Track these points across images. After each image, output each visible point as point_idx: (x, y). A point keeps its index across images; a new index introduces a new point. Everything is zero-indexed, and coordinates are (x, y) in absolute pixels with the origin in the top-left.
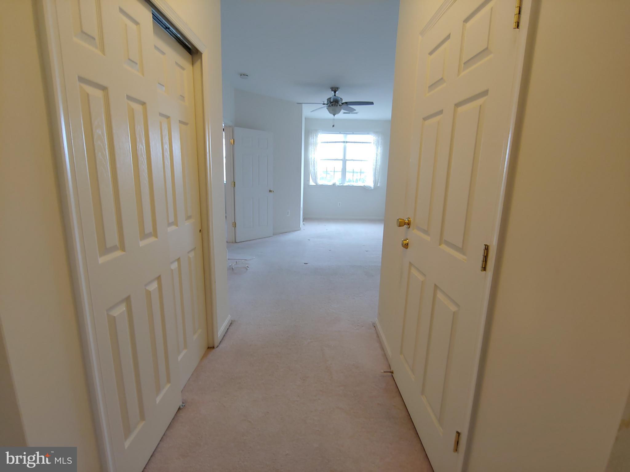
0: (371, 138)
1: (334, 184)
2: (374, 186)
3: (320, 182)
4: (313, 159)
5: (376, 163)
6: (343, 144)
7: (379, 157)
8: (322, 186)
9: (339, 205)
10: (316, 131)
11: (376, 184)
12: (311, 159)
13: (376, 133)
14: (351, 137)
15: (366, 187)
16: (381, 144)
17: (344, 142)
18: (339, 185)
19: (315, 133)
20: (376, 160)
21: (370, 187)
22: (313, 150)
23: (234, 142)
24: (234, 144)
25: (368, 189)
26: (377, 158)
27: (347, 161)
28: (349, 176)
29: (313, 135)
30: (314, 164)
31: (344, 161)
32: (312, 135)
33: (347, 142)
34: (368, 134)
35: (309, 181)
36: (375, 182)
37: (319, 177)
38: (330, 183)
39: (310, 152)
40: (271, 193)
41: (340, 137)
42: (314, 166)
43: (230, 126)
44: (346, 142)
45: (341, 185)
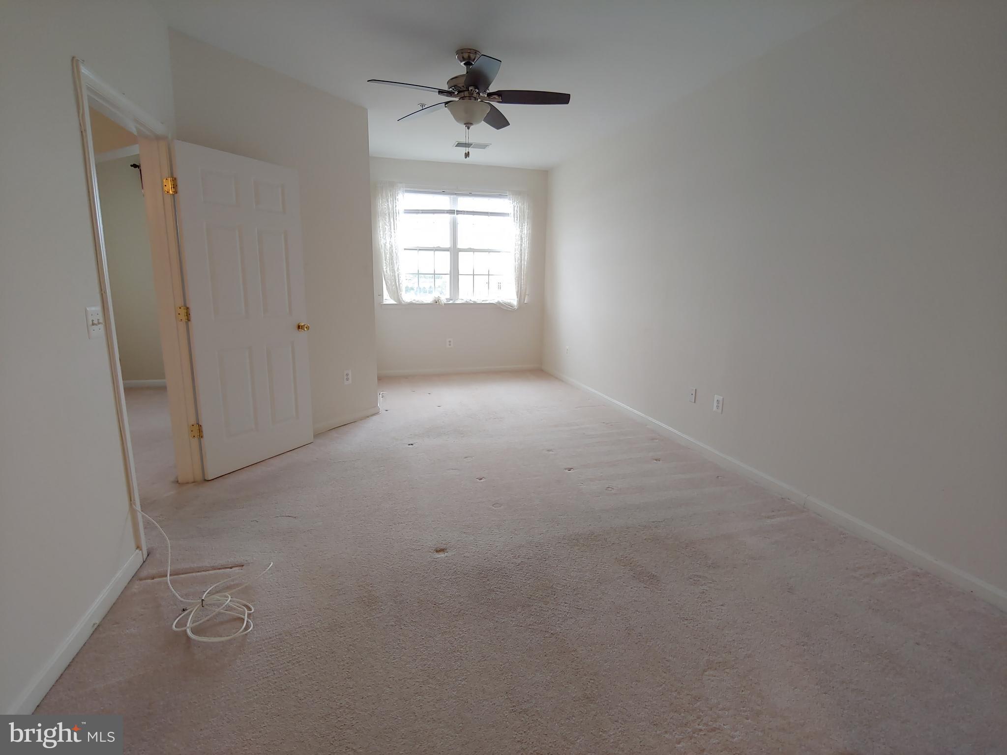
0: (506, 204)
1: (436, 302)
2: (519, 301)
3: (407, 297)
4: (388, 246)
5: (521, 255)
6: (448, 217)
7: (526, 244)
8: (412, 306)
9: (448, 343)
10: (392, 186)
11: (523, 297)
12: (385, 245)
13: (518, 194)
14: (465, 203)
15: (502, 304)
16: (528, 218)
17: (451, 212)
18: (445, 301)
19: (390, 191)
20: (521, 250)
21: (511, 305)
22: (387, 228)
23: (175, 186)
24: (176, 192)
25: (505, 308)
26: (521, 245)
27: (460, 253)
28: (464, 282)
29: (387, 196)
30: (392, 258)
31: (454, 252)
32: (384, 194)
33: (459, 212)
34: (500, 196)
35: (381, 295)
36: (520, 295)
37: (404, 284)
38: (428, 299)
39: (381, 233)
40: (303, 334)
41: (442, 201)
42: (392, 263)
43: (158, 138)
44: (457, 211)
45: (451, 302)
